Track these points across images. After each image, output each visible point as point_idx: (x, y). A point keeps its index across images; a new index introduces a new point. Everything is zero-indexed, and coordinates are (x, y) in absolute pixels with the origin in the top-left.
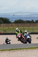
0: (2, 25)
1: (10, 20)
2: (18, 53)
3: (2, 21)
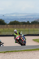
1: (5, 21)
2: (13, 55)
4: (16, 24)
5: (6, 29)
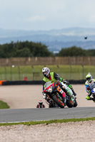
0: (29, 59)
3: (28, 49)
4: (76, 55)
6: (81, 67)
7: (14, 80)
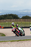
0: (12, 20)
2: (25, 43)
5: (19, 22)
6: (29, 22)
7: (7, 27)
